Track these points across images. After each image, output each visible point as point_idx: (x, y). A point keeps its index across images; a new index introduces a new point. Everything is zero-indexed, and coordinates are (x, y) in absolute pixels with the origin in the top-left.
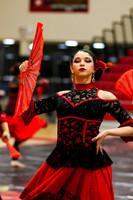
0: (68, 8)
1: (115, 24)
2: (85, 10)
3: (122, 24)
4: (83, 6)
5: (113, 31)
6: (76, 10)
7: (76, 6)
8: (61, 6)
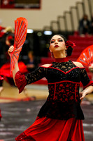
0: (27, 6)
1: (59, 17)
2: (39, 8)
3: (64, 17)
4: (37, 5)
5: (58, 23)
6: (32, 8)
7: (32, 5)
8: (22, 5)
